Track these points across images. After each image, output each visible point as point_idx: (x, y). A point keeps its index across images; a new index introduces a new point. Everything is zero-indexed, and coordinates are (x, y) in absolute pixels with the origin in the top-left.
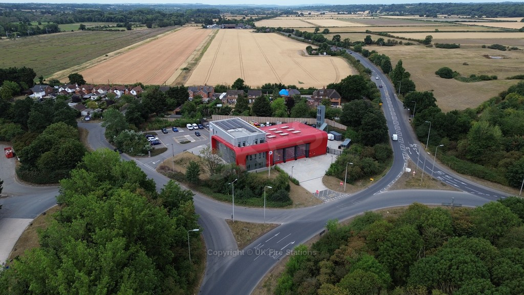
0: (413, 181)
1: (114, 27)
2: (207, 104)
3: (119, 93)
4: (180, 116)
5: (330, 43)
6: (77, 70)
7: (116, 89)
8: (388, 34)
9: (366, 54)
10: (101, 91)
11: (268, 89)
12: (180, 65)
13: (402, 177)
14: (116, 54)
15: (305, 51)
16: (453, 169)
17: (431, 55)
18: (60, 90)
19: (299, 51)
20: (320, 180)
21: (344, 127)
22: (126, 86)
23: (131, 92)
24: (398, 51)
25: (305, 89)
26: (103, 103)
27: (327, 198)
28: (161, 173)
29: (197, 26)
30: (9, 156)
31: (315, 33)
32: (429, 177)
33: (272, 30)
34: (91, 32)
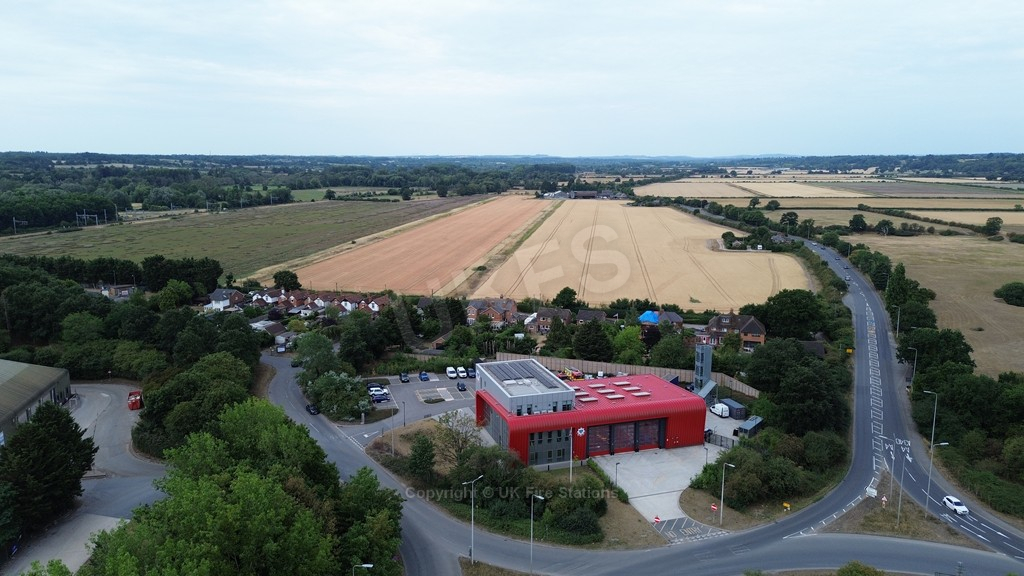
0: (880, 518)
1: (383, 194)
2: (499, 332)
3: (349, 306)
4: (440, 352)
5: (775, 227)
6: (297, 266)
7: (345, 300)
8: (907, 212)
9: (845, 250)
10: (319, 303)
11: (621, 309)
12: (475, 261)
13: (858, 506)
14: (371, 240)
15: (721, 241)
16: (983, 500)
17: (998, 257)
18: (255, 298)
19: (708, 241)
20: (676, 497)
21: (754, 393)
22: (365, 295)
23: (370, 306)
24: (923, 247)
25: (696, 312)
26: (318, 323)
27: (680, 535)
28: (372, 455)
29: (527, 194)
30: (133, 406)
31: (749, 209)
32: (921, 512)
33: (665, 202)
34: (342, 203)
